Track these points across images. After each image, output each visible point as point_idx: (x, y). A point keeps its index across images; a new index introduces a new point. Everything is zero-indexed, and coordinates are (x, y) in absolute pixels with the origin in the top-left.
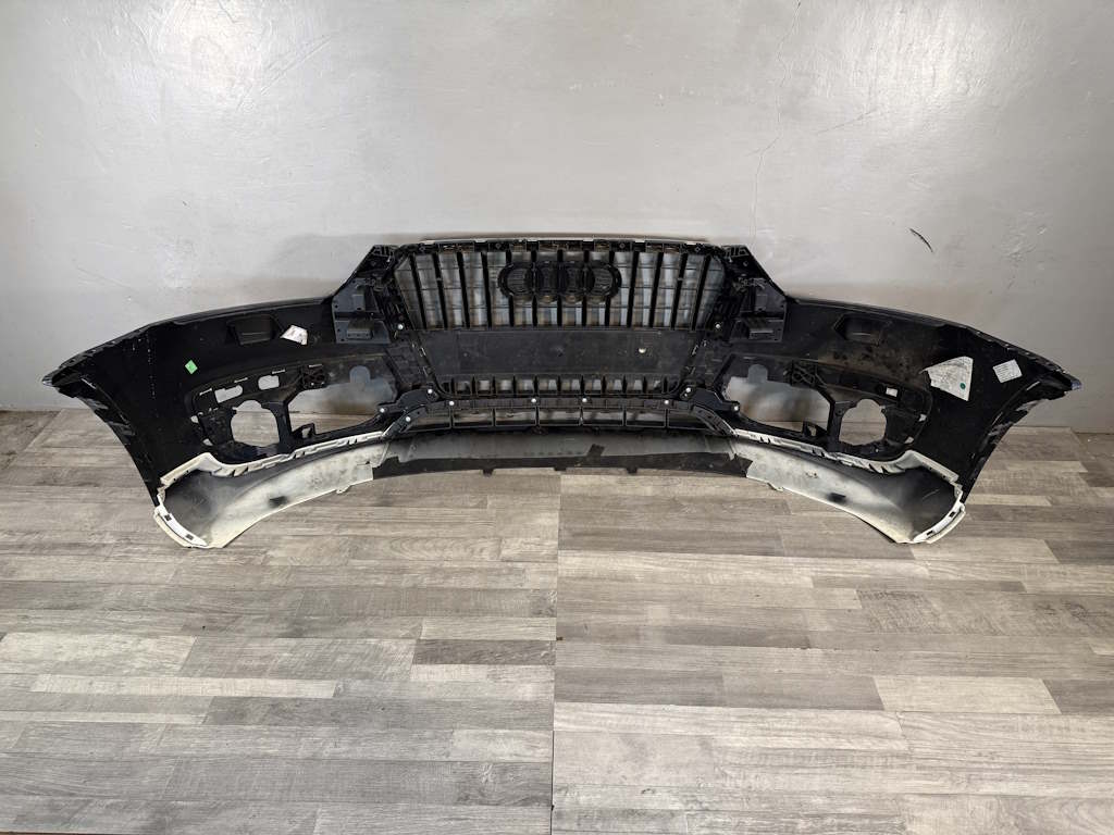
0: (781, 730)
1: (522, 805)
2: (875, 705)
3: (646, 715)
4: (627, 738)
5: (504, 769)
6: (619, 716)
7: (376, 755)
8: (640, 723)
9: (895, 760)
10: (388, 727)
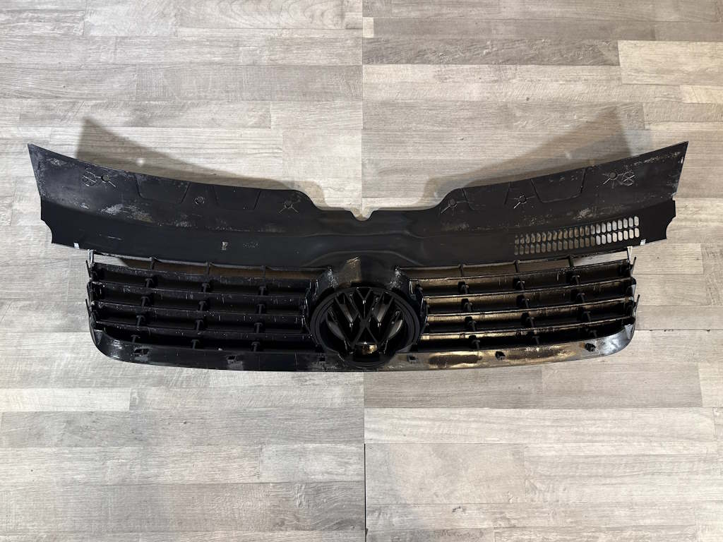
0: (595, 434)
1: (338, 529)
2: (693, 400)
3: (459, 421)
4: (440, 450)
5: (317, 490)
6: (429, 423)
7: (187, 478)
8: (452, 432)
9: (702, 464)
10: (194, 444)
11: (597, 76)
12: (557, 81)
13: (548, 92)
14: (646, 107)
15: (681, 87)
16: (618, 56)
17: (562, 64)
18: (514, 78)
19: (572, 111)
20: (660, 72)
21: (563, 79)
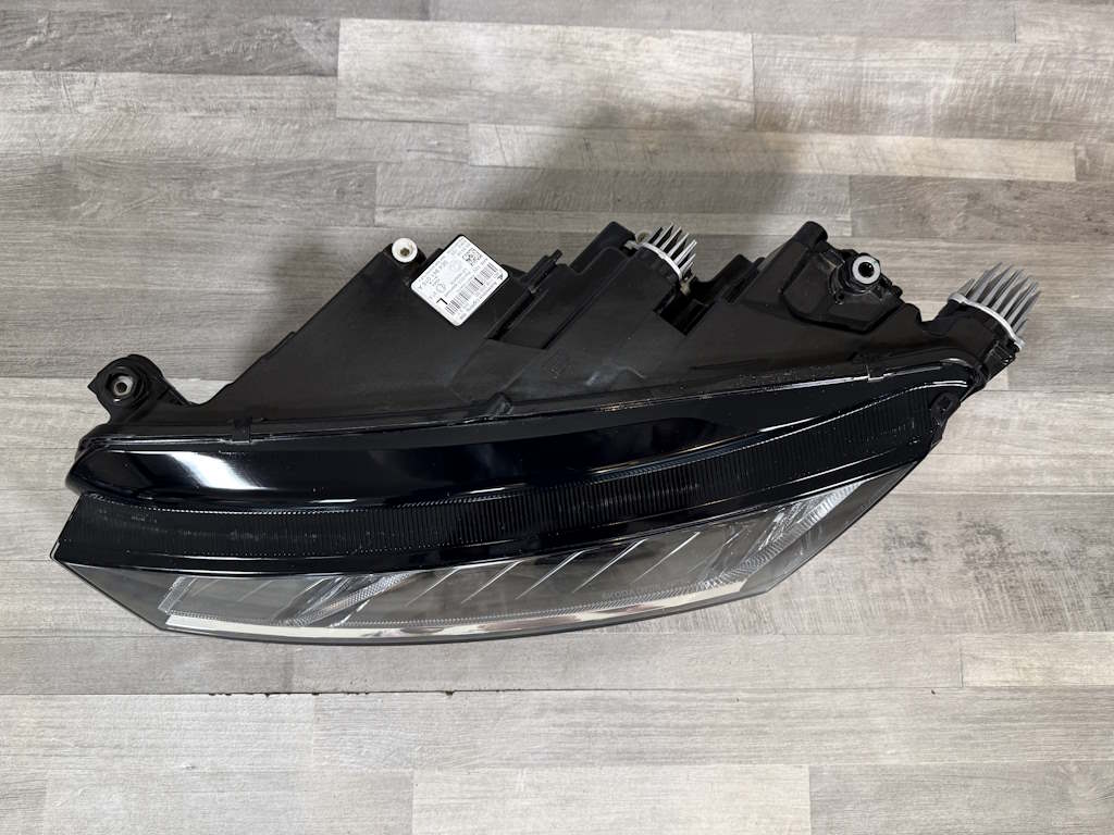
11: (282, 98)
12: (186, 110)
13: (162, 134)
14: (382, 171)
15: (471, 125)
16: (335, 53)
17: (204, 72)
18: (89, 100)
19: (209, 181)
20: (428, 92)
21: (202, 104)
